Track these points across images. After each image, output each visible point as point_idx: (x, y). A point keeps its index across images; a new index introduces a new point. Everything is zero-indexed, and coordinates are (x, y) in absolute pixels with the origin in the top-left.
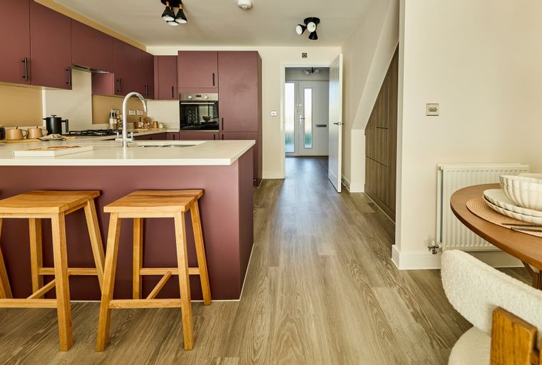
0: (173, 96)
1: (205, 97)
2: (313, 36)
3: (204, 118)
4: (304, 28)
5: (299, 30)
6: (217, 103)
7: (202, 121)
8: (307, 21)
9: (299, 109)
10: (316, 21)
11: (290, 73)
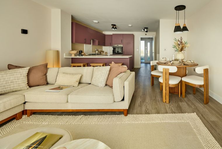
0: (110, 45)
1: (119, 46)
2: (147, 32)
3: (117, 51)
4: (144, 30)
5: (143, 30)
6: (122, 47)
7: (117, 52)
8: (145, 28)
9: (146, 49)
10: (147, 28)
11: (142, 39)
